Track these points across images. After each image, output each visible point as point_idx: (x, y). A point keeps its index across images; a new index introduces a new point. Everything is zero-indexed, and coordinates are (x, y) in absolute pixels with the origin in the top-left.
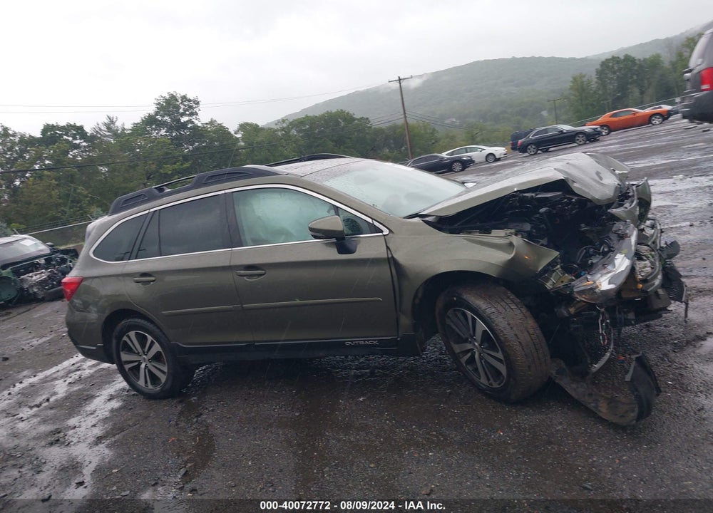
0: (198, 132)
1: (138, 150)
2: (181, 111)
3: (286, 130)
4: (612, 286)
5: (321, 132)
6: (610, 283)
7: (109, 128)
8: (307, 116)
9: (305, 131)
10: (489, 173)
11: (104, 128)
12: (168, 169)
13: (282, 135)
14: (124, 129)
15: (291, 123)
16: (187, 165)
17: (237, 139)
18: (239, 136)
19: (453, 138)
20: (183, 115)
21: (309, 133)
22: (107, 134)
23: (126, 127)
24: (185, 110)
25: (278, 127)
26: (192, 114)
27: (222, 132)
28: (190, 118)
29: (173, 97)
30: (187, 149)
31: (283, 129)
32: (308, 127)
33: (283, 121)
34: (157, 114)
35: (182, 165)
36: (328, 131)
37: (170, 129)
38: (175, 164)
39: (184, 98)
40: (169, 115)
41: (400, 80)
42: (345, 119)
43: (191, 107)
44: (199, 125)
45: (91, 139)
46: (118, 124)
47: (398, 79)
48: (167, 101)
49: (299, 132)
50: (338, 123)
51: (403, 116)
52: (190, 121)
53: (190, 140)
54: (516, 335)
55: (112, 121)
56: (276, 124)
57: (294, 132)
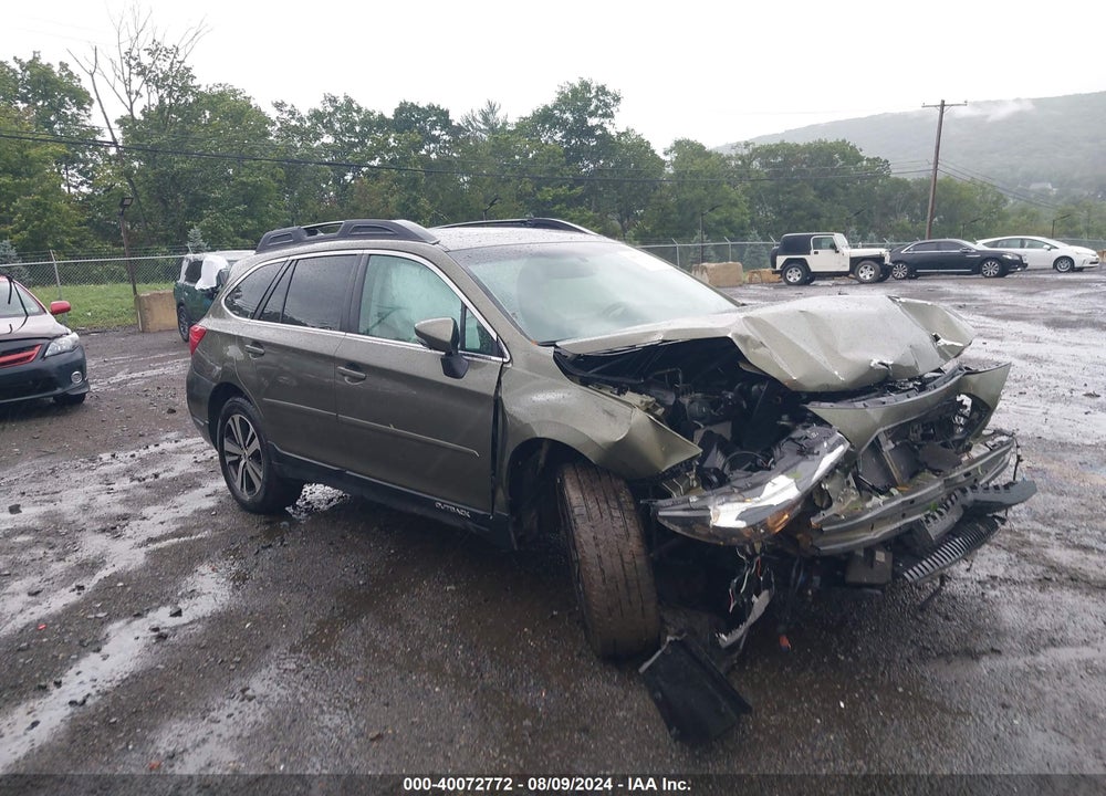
0: (608, 144)
1: (517, 157)
2: (592, 107)
3: (745, 161)
4: (742, 524)
5: (798, 171)
6: (740, 518)
7: (486, 120)
8: (783, 143)
9: (775, 165)
10: (1025, 289)
11: (479, 118)
12: (548, 193)
13: (737, 166)
14: (505, 124)
15: (755, 150)
16: (579, 190)
17: (664, 162)
18: (667, 158)
19: (1033, 217)
20: (592, 114)
21: (781, 170)
22: (482, 127)
23: (509, 120)
24: (597, 108)
25: (733, 153)
26: (605, 115)
27: (642, 148)
28: (602, 120)
29: (586, 86)
30: (588, 166)
31: (741, 158)
32: (780, 159)
33: (747, 145)
34: (555, 107)
35: (571, 188)
36: (810, 170)
37: (570, 133)
38: (561, 186)
39: (602, 90)
40: (572, 112)
41: (943, 105)
42: (844, 156)
43: (607, 105)
44: (613, 133)
45: (455, 131)
46: (500, 115)
47: (939, 103)
48: (574, 91)
49: (763, 165)
50: (832, 162)
51: (932, 167)
52: (601, 127)
53: (594, 155)
54: (599, 557)
55: (492, 109)
56: (733, 148)
57: (756, 164)
